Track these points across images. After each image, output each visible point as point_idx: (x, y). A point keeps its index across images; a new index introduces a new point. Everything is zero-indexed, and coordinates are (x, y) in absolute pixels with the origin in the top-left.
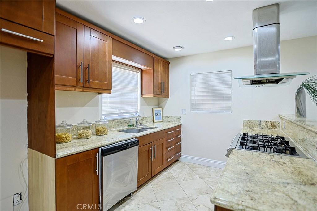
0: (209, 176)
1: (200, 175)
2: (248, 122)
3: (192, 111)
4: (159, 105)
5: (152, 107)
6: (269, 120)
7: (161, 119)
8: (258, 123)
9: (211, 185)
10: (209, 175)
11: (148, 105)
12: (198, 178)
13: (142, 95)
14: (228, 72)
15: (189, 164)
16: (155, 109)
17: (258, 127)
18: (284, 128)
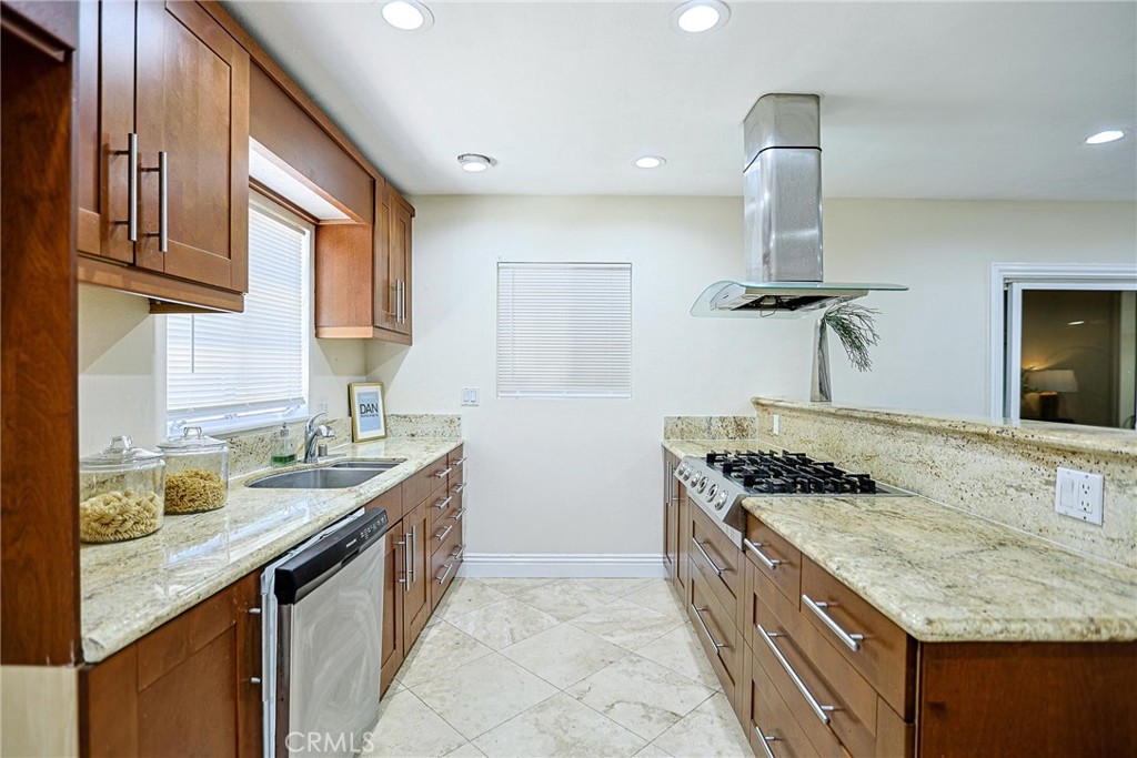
0: (584, 609)
1: (556, 611)
2: (679, 422)
3: (501, 392)
4: (368, 373)
5: (345, 381)
6: (731, 416)
7: (380, 428)
8: (704, 425)
9: (604, 635)
10: (582, 605)
11: (335, 374)
12: (555, 622)
13: (317, 327)
14: (621, 269)
15: (497, 581)
16: (356, 390)
17: (706, 434)
18: (776, 432)
